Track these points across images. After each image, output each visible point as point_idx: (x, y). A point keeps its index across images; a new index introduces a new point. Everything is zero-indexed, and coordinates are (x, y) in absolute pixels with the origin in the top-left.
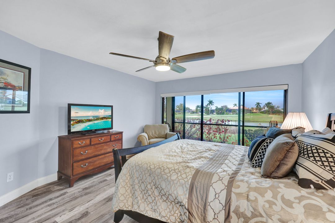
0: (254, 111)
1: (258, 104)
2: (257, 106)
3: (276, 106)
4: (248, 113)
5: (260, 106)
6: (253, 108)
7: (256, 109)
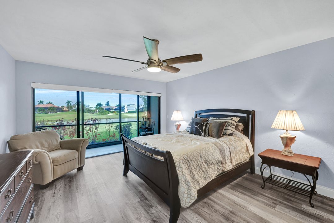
0: (65, 109)
1: (69, 102)
2: (68, 104)
3: (87, 105)
4: (59, 111)
5: (71, 105)
6: (63, 106)
7: (68, 108)
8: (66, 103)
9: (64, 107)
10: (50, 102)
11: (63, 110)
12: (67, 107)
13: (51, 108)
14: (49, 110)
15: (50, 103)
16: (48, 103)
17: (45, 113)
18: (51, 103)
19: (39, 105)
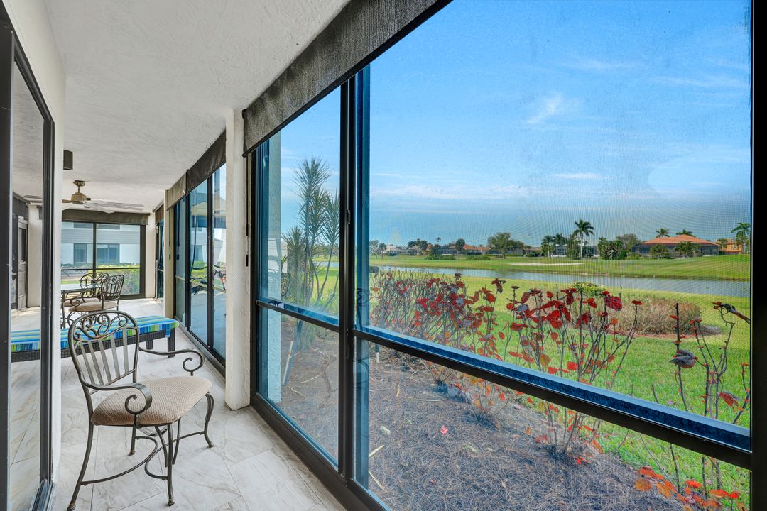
0: (729, 248)
1: (744, 227)
2: (741, 234)
8: (733, 232)
9: (726, 241)
10: (684, 231)
11: (723, 249)
12: (737, 240)
13: (682, 245)
14: (676, 250)
15: (685, 233)
16: (680, 234)
17: (668, 257)
18: (689, 234)
19: (658, 238)
